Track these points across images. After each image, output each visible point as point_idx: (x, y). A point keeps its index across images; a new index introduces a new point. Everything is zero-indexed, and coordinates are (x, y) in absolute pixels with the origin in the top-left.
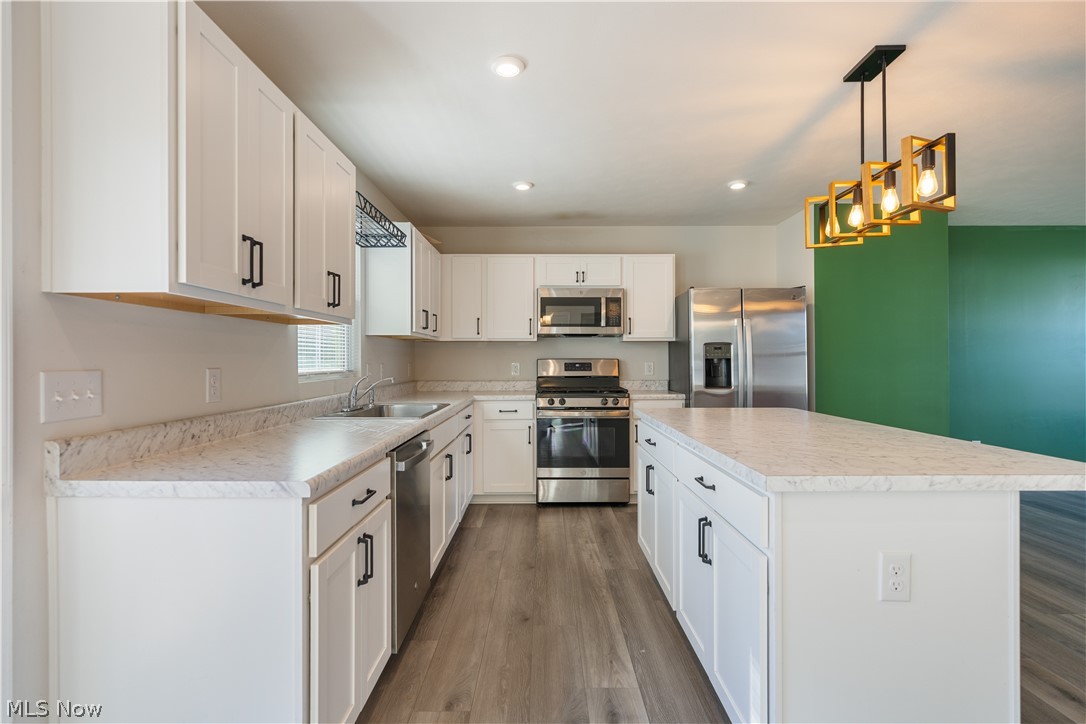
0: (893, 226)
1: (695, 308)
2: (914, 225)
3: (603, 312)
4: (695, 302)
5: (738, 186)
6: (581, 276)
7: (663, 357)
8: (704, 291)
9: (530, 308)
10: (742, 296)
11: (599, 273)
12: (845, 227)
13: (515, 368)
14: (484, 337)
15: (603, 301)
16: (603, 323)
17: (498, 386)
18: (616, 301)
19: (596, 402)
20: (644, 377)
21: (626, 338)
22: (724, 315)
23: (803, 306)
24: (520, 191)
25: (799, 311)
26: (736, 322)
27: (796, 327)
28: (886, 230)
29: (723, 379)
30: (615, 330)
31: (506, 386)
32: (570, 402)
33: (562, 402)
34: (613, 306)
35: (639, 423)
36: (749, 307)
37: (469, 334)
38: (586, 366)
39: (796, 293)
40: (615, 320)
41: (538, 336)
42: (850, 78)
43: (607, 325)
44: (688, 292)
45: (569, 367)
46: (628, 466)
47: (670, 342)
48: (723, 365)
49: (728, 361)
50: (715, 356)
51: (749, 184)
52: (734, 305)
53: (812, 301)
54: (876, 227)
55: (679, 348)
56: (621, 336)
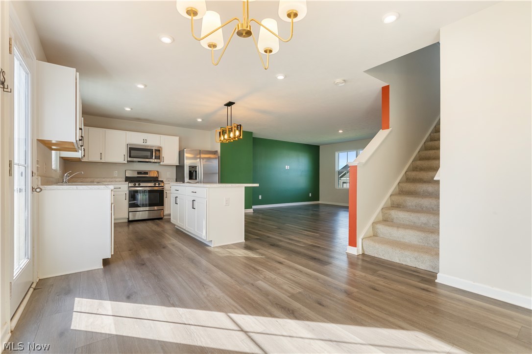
0: (238, 138)
1: (186, 155)
2: (236, 140)
3: (154, 154)
4: (186, 153)
5: (200, 120)
6: (145, 141)
7: (174, 170)
8: (189, 149)
9: (124, 151)
10: (200, 152)
11: (152, 141)
12: (230, 137)
13: (116, 174)
14: (103, 161)
15: (154, 150)
16: (154, 158)
17: (108, 180)
18: (158, 151)
19: (152, 184)
20: (167, 177)
21: (161, 163)
22: (195, 158)
23: (217, 157)
24: (127, 111)
25: (216, 158)
26: (198, 160)
27: (215, 163)
28: (237, 139)
29: (194, 177)
30: (158, 161)
31: (111, 180)
32: (142, 184)
33: (139, 184)
34: (157, 152)
35: (167, 192)
36: (203, 156)
37: (98, 159)
38: (146, 173)
39: (215, 152)
40: (158, 157)
41: (128, 161)
42: (225, 105)
43: (155, 159)
44: (184, 150)
45: (139, 173)
46: (163, 205)
47: (176, 166)
48: (194, 173)
49: (196, 172)
50: (192, 170)
51: (203, 120)
52: (198, 155)
53: (220, 155)
54: (235, 138)
55: (180, 168)
56: (160, 163)
